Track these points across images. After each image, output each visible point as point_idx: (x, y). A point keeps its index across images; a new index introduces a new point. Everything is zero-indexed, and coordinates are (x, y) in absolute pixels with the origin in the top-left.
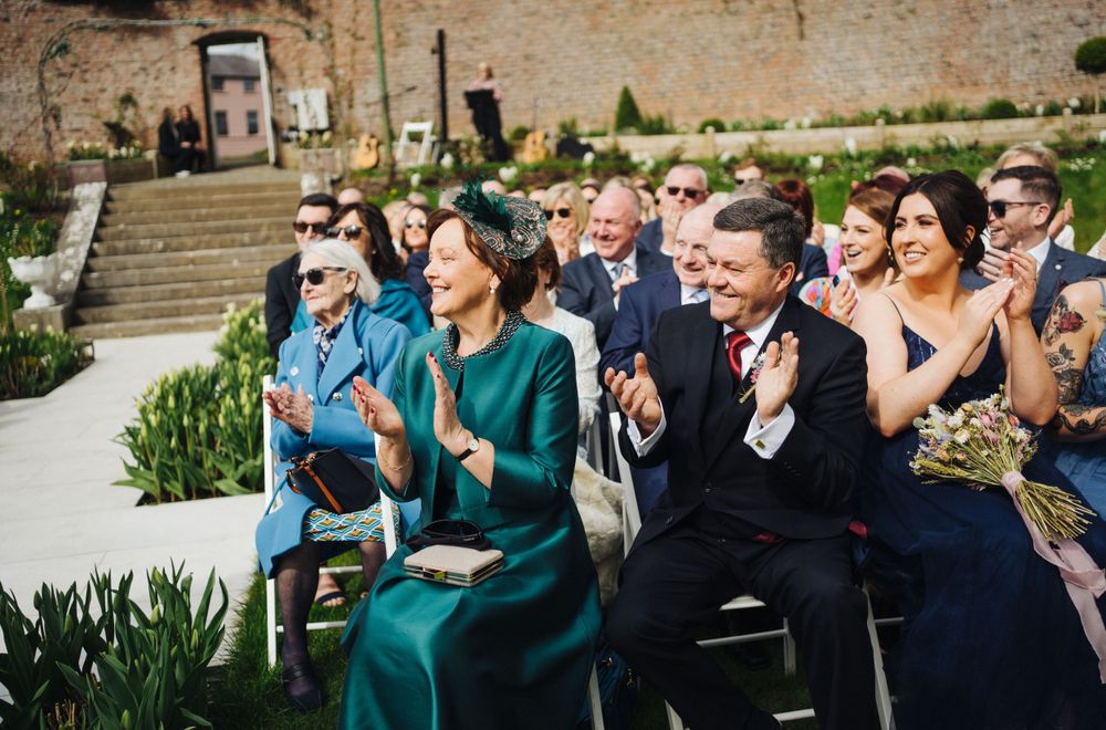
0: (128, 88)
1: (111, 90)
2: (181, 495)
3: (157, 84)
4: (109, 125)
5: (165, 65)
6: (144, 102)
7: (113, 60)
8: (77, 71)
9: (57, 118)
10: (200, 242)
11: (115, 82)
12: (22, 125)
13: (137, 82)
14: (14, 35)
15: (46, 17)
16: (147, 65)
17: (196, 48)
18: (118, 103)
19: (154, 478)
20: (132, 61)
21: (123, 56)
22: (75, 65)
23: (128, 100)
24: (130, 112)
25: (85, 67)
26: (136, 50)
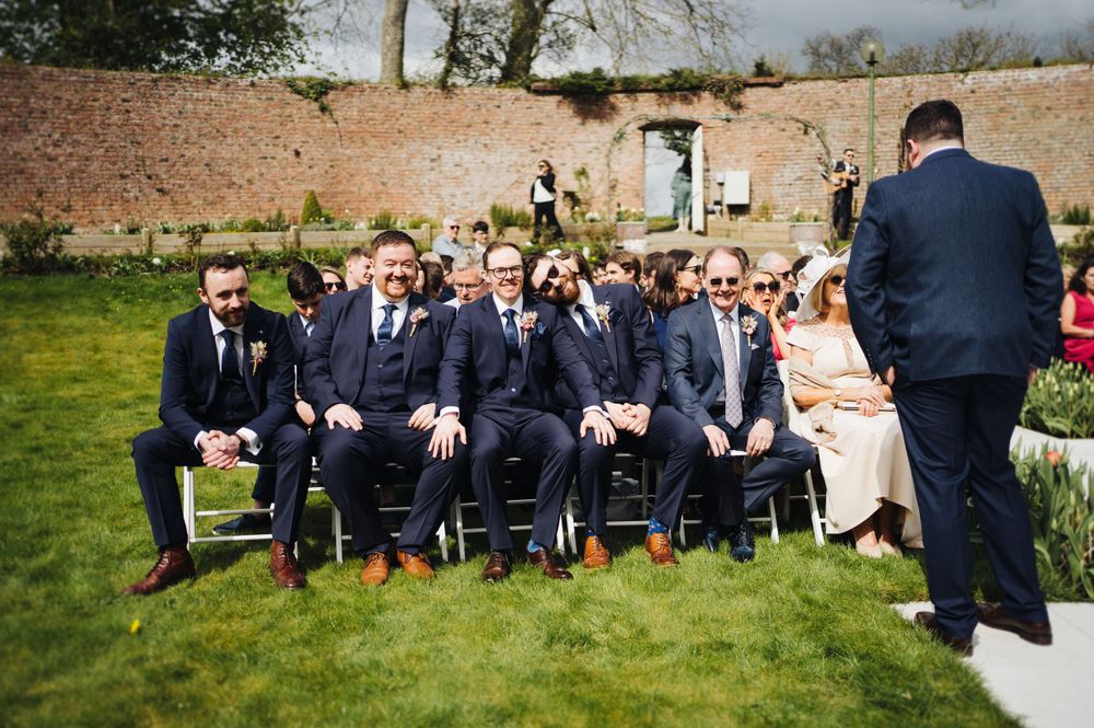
0: (583, 164)
1: (570, 164)
4: (567, 194)
6: (593, 174)
7: (572, 140)
8: (546, 147)
11: (574, 157)
12: (501, 190)
13: (590, 159)
14: (503, 119)
15: (528, 104)
16: (599, 145)
17: (641, 133)
18: (575, 175)
20: (589, 142)
21: (581, 136)
22: (544, 144)
23: (582, 173)
24: (582, 183)
25: (552, 145)
26: (592, 133)
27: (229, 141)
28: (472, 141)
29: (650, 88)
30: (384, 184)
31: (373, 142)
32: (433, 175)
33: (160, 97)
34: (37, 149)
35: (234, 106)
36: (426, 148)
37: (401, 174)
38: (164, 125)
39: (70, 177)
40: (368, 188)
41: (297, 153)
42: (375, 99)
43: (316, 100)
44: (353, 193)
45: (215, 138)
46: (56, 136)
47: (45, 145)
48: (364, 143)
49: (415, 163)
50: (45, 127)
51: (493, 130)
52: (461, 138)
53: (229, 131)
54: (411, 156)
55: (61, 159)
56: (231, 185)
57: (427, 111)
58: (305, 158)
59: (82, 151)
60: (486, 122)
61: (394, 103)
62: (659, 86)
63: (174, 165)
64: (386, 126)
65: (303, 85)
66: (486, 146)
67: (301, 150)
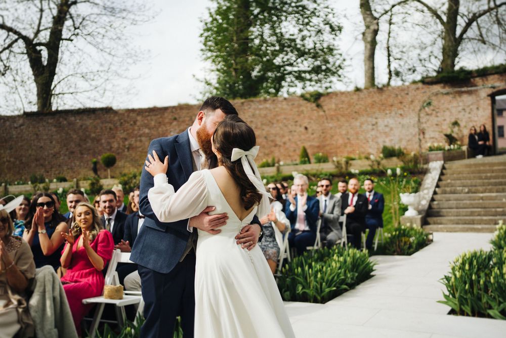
0: (456, 118)
1: (448, 120)
2: (470, 313)
3: (470, 116)
4: (446, 135)
5: (474, 107)
6: (462, 124)
7: (449, 107)
8: (434, 112)
9: (424, 133)
10: (486, 189)
11: (450, 116)
12: (410, 137)
13: (460, 116)
14: (410, 100)
15: (423, 91)
16: (465, 107)
17: (489, 98)
18: (451, 125)
19: (457, 302)
20: (459, 106)
21: (455, 104)
22: (433, 110)
23: (456, 124)
24: (456, 129)
25: (437, 110)
26: (461, 101)
27: (275, 125)
28: (393, 113)
29: (494, 72)
30: (348, 139)
31: (343, 119)
32: (373, 133)
33: (245, 110)
35: (277, 109)
36: (370, 119)
37: (357, 133)
40: (341, 141)
41: (306, 128)
42: (343, 98)
43: (314, 102)
44: (333, 144)
45: (268, 125)
48: (338, 120)
49: (364, 127)
51: (405, 106)
52: (388, 112)
53: (275, 121)
54: (362, 124)
56: (276, 145)
57: (369, 101)
58: (310, 130)
60: (401, 103)
61: (352, 99)
62: (498, 70)
64: (349, 110)
65: (308, 96)
66: (401, 115)
67: (308, 127)
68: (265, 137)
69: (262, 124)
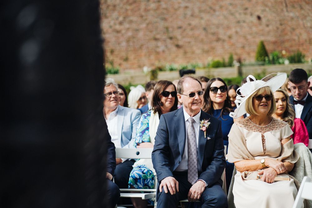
27: (217, 13)
34: (111, 27)
38: (179, 7)
39: (128, 41)
40: (304, 37)
41: (259, 18)
44: (294, 40)
45: (209, 12)
46: (121, 19)
47: (115, 24)
48: (302, 8)
50: (115, 14)
53: (217, 8)
55: (123, 32)
56: (218, 40)
58: (264, 20)
59: (134, 26)
63: (185, 30)
67: (262, 16)
68: (205, 29)
69: (201, 11)
